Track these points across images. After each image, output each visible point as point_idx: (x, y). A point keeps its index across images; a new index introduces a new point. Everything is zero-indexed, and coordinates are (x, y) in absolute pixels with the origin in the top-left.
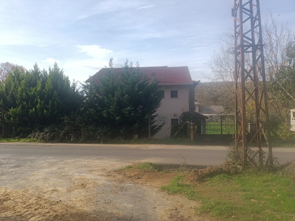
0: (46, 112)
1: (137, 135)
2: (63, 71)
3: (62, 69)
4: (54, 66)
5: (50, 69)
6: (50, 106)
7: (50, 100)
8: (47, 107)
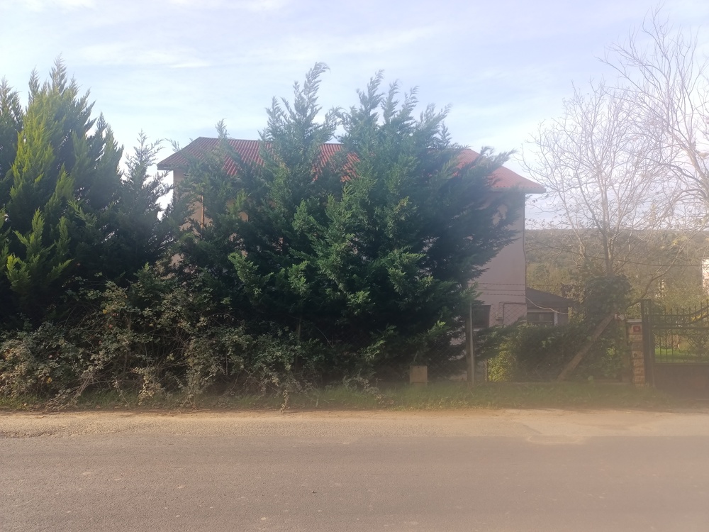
0: (17, 266)
1: (424, 369)
2: (89, 101)
3: (88, 94)
4: (53, 76)
5: (33, 85)
6: (36, 238)
7: (37, 213)
8: (23, 240)
